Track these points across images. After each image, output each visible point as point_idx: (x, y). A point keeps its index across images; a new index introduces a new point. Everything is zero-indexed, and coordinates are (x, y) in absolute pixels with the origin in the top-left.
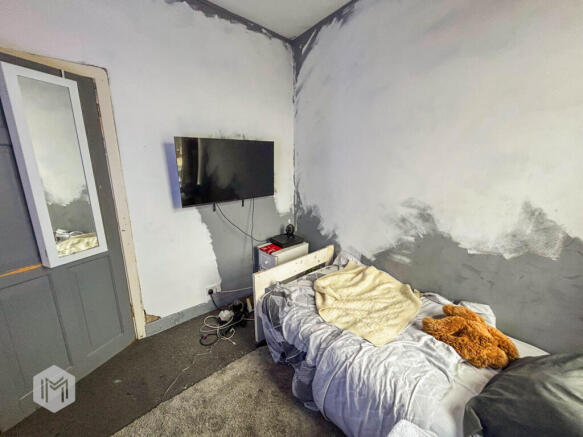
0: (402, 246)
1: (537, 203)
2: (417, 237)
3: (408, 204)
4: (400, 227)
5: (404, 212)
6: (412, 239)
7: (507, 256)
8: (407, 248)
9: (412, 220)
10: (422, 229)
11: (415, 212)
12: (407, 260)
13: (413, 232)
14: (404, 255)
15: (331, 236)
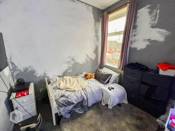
0: (69, 68)
1: (87, 54)
2: (72, 65)
3: (69, 57)
4: (68, 64)
5: (68, 59)
6: (71, 65)
7: (86, 63)
8: (71, 68)
9: (71, 61)
10: (73, 62)
11: (71, 59)
12: (71, 71)
13: (71, 64)
14: (70, 70)
15: (43, 75)
